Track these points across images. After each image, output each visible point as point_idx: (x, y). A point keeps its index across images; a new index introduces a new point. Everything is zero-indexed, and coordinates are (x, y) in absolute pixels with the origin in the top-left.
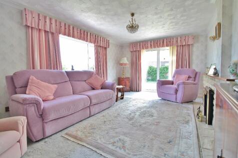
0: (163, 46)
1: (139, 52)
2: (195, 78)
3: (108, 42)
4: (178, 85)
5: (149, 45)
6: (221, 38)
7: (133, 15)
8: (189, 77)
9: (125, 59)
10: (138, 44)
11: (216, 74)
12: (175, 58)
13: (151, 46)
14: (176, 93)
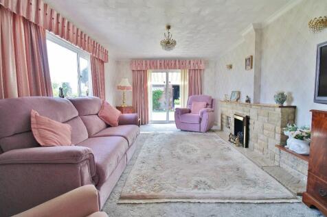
0: (175, 68)
1: (145, 72)
2: (212, 105)
3: (106, 53)
4: (202, 113)
5: (158, 65)
6: (253, 69)
7: (169, 27)
8: (207, 104)
9: (127, 80)
10: (144, 62)
11: (248, 101)
12: (187, 83)
13: (161, 66)
14: (200, 123)
